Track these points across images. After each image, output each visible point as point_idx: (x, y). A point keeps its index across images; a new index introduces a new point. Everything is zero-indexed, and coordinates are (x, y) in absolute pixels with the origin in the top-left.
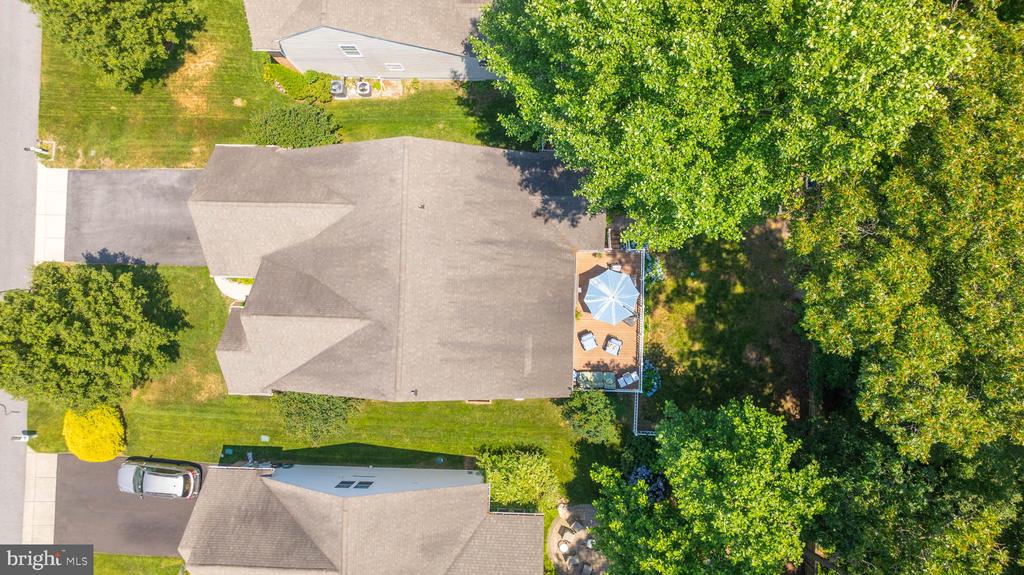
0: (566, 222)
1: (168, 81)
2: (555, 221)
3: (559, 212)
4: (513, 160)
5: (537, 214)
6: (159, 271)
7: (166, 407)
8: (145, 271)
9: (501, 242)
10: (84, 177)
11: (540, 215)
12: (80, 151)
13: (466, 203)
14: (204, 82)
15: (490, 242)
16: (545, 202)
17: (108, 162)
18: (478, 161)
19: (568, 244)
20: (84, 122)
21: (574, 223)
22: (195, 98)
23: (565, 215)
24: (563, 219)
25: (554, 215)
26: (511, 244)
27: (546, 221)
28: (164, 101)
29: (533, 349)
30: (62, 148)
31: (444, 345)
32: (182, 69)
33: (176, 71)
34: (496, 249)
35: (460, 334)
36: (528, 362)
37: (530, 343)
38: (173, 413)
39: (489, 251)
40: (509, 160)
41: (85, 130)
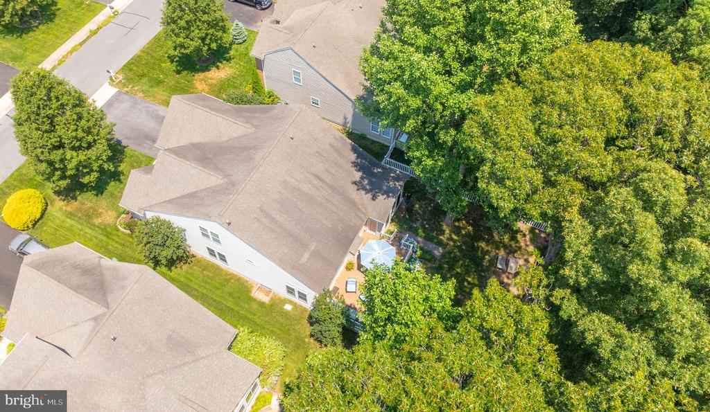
0: (369, 196)
1: (197, 75)
2: (363, 192)
3: (368, 187)
4: (354, 150)
5: (355, 183)
6: (126, 149)
7: (72, 217)
8: (118, 147)
9: (326, 183)
10: (123, 96)
11: (356, 184)
12: (130, 86)
13: (317, 152)
14: (214, 81)
15: (320, 179)
16: (362, 178)
17: (141, 95)
18: (334, 138)
19: (365, 209)
20: (142, 76)
21: (374, 198)
22: (205, 86)
23: (371, 190)
24: (368, 193)
25: (364, 188)
26: (331, 187)
27: (358, 190)
28: (188, 82)
29: (313, 251)
30: (123, 81)
31: (262, 211)
32: (207, 73)
33: (203, 72)
34: (321, 184)
35: (274, 212)
36: (306, 257)
37: (313, 246)
38: (73, 222)
39: (316, 182)
40: (353, 148)
41: (140, 79)
